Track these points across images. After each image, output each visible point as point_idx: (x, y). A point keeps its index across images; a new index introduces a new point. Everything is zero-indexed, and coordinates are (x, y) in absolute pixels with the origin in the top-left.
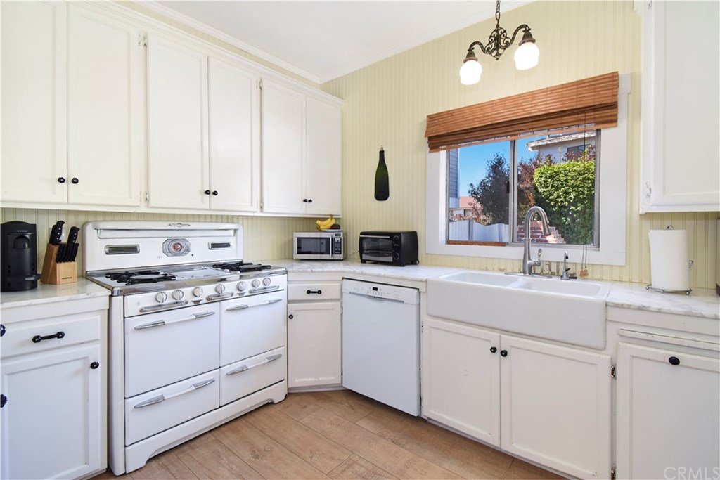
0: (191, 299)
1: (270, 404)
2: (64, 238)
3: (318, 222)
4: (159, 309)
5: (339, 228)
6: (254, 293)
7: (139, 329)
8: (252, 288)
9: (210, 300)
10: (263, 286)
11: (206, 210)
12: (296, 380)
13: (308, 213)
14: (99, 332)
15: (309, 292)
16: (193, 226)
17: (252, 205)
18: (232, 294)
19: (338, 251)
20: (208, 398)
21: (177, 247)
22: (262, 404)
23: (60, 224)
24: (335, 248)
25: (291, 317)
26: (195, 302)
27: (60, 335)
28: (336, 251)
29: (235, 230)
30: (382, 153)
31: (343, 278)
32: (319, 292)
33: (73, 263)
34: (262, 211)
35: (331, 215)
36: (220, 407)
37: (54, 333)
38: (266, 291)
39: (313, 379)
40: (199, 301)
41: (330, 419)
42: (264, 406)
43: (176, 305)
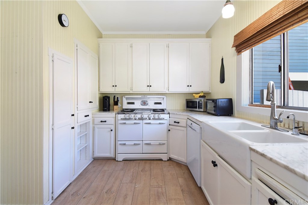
0: (134, 118)
1: (161, 160)
2: (116, 100)
3: (194, 95)
4: (125, 119)
5: (205, 97)
6: (154, 119)
7: (121, 124)
8: (153, 117)
9: (139, 119)
10: (158, 117)
11: (148, 91)
12: (171, 155)
13: (190, 91)
14: (113, 122)
15: (175, 122)
16: (148, 97)
17: (164, 89)
18: (146, 118)
19: (201, 107)
20: (138, 149)
21: (144, 103)
22: (159, 159)
23: (115, 96)
24: (200, 106)
25: (169, 130)
26: (135, 119)
27: (105, 121)
28: (200, 107)
29: (163, 98)
30: (222, 59)
31: (188, 118)
32: (178, 123)
33: (117, 106)
34: (168, 91)
35: (202, 92)
36: (143, 153)
37: (104, 121)
38: (159, 119)
39: (177, 157)
40: (136, 119)
41: (171, 172)
42: (159, 160)
43: (130, 119)
